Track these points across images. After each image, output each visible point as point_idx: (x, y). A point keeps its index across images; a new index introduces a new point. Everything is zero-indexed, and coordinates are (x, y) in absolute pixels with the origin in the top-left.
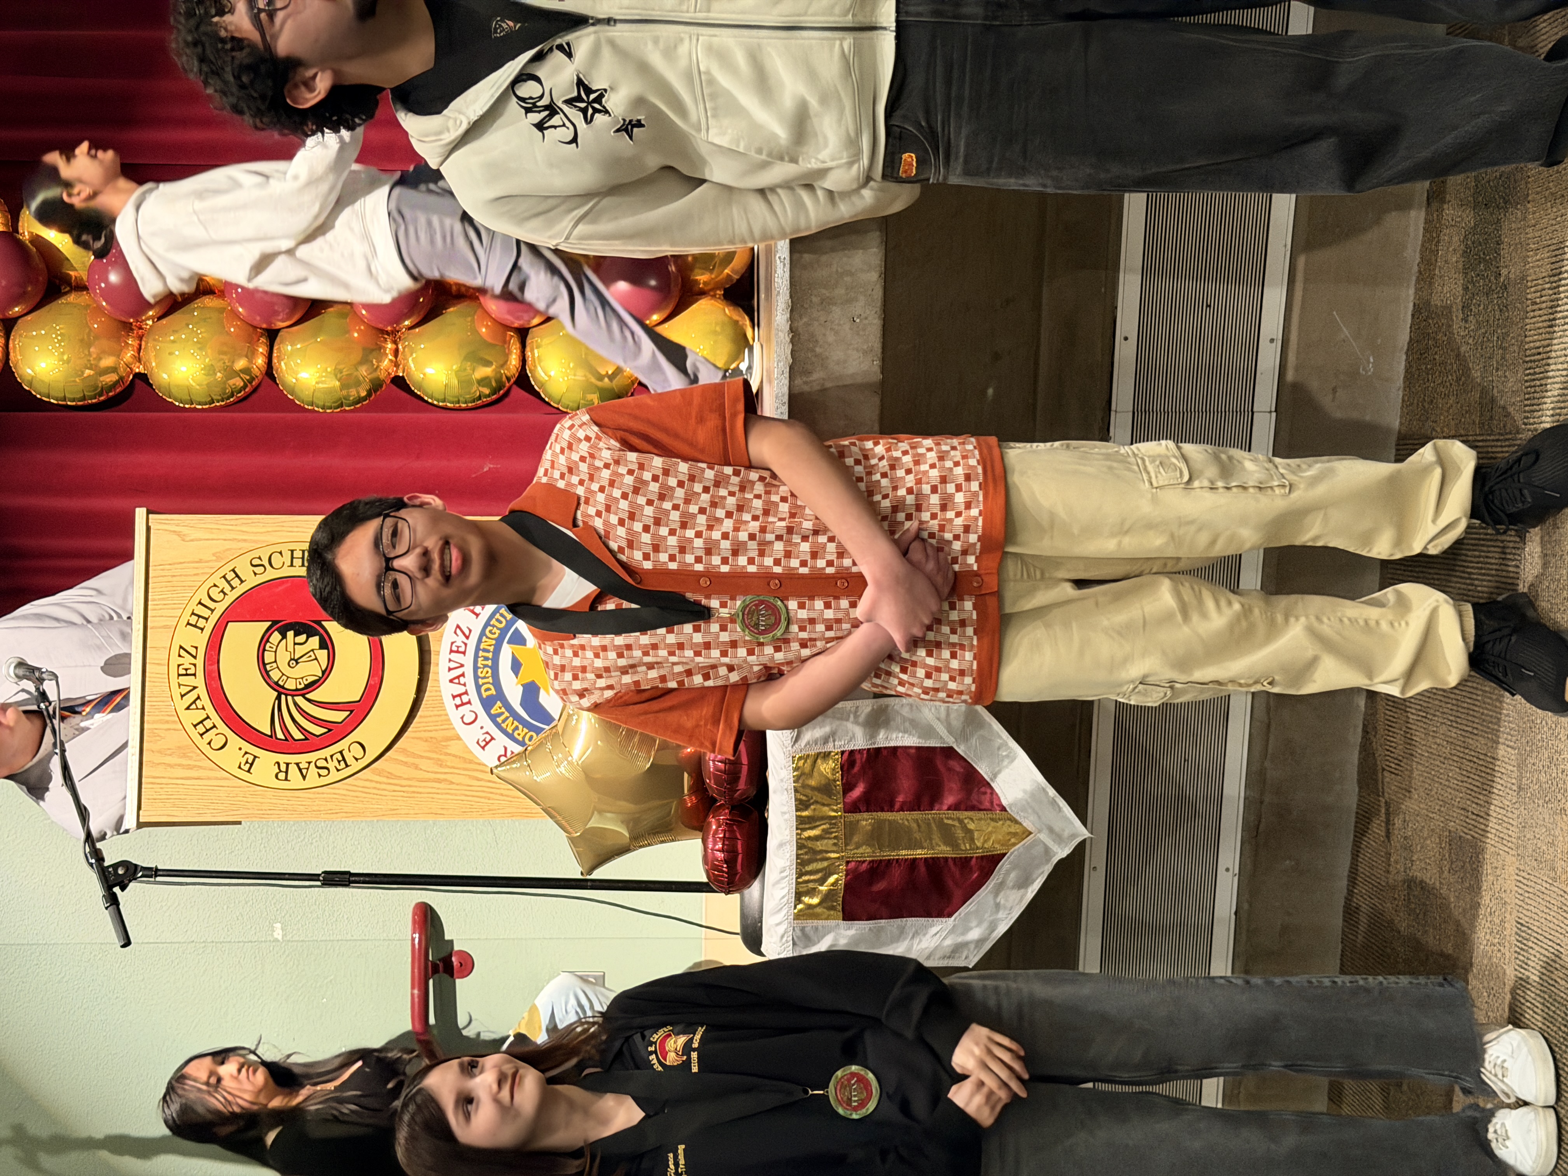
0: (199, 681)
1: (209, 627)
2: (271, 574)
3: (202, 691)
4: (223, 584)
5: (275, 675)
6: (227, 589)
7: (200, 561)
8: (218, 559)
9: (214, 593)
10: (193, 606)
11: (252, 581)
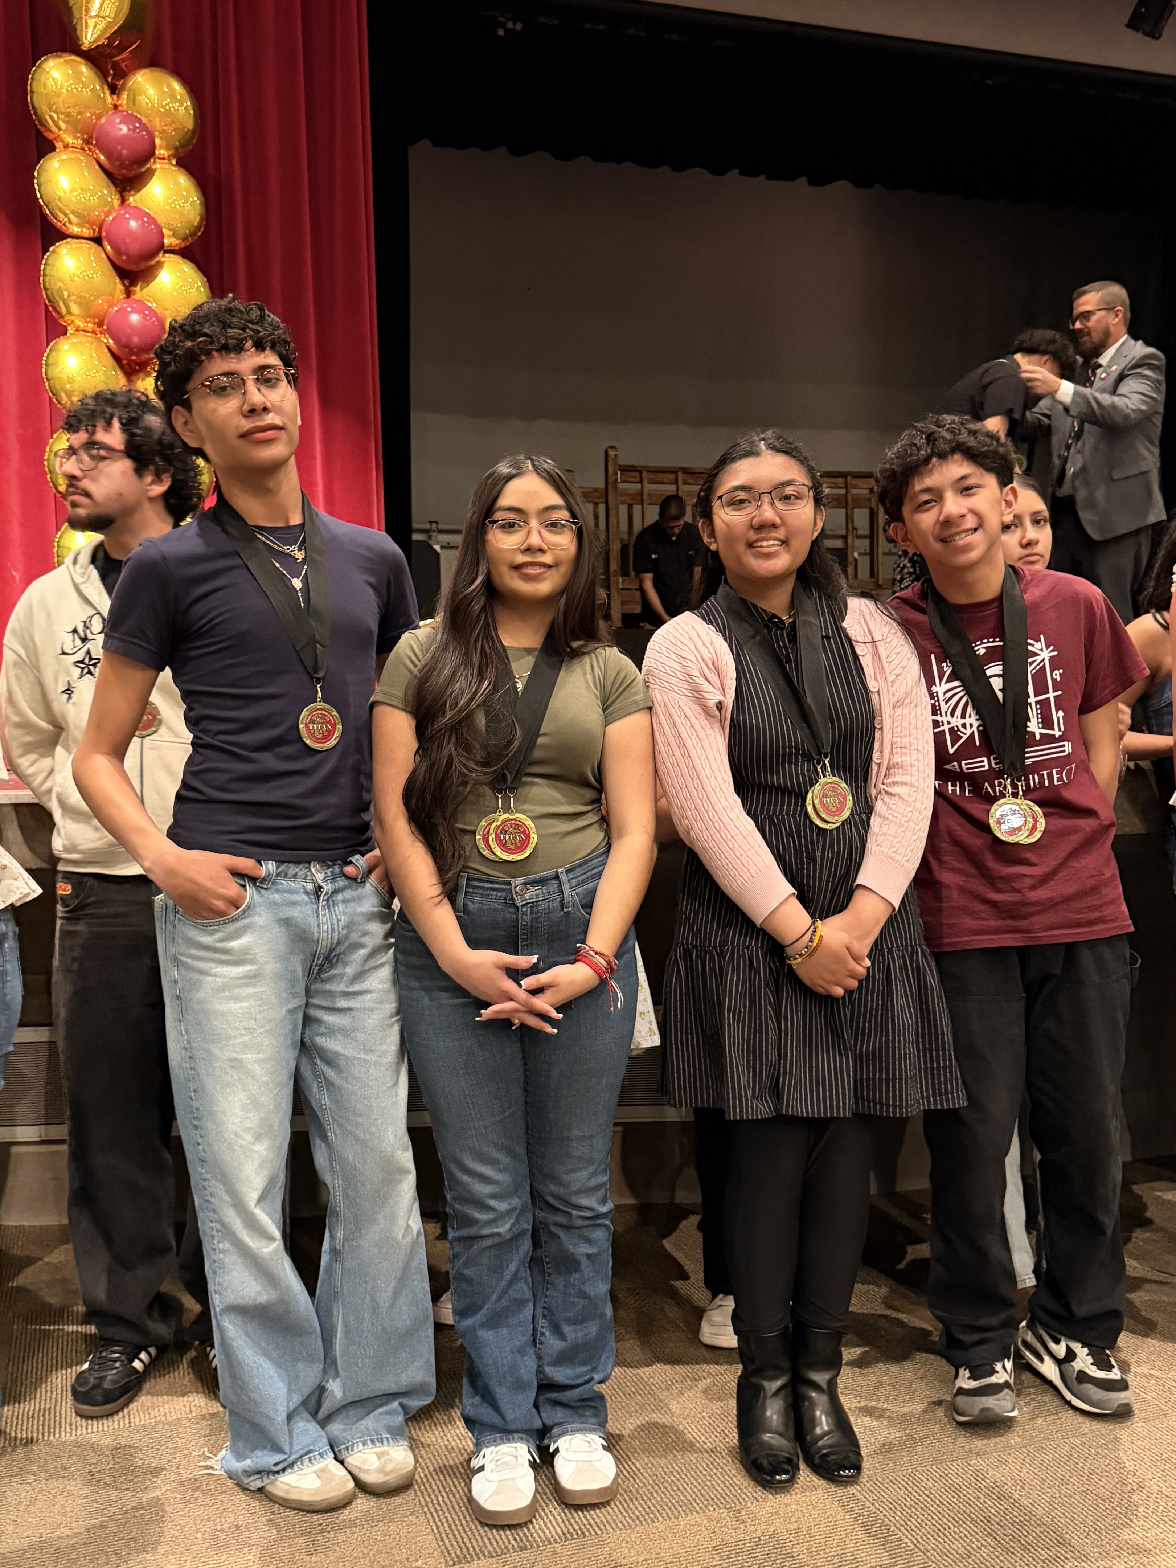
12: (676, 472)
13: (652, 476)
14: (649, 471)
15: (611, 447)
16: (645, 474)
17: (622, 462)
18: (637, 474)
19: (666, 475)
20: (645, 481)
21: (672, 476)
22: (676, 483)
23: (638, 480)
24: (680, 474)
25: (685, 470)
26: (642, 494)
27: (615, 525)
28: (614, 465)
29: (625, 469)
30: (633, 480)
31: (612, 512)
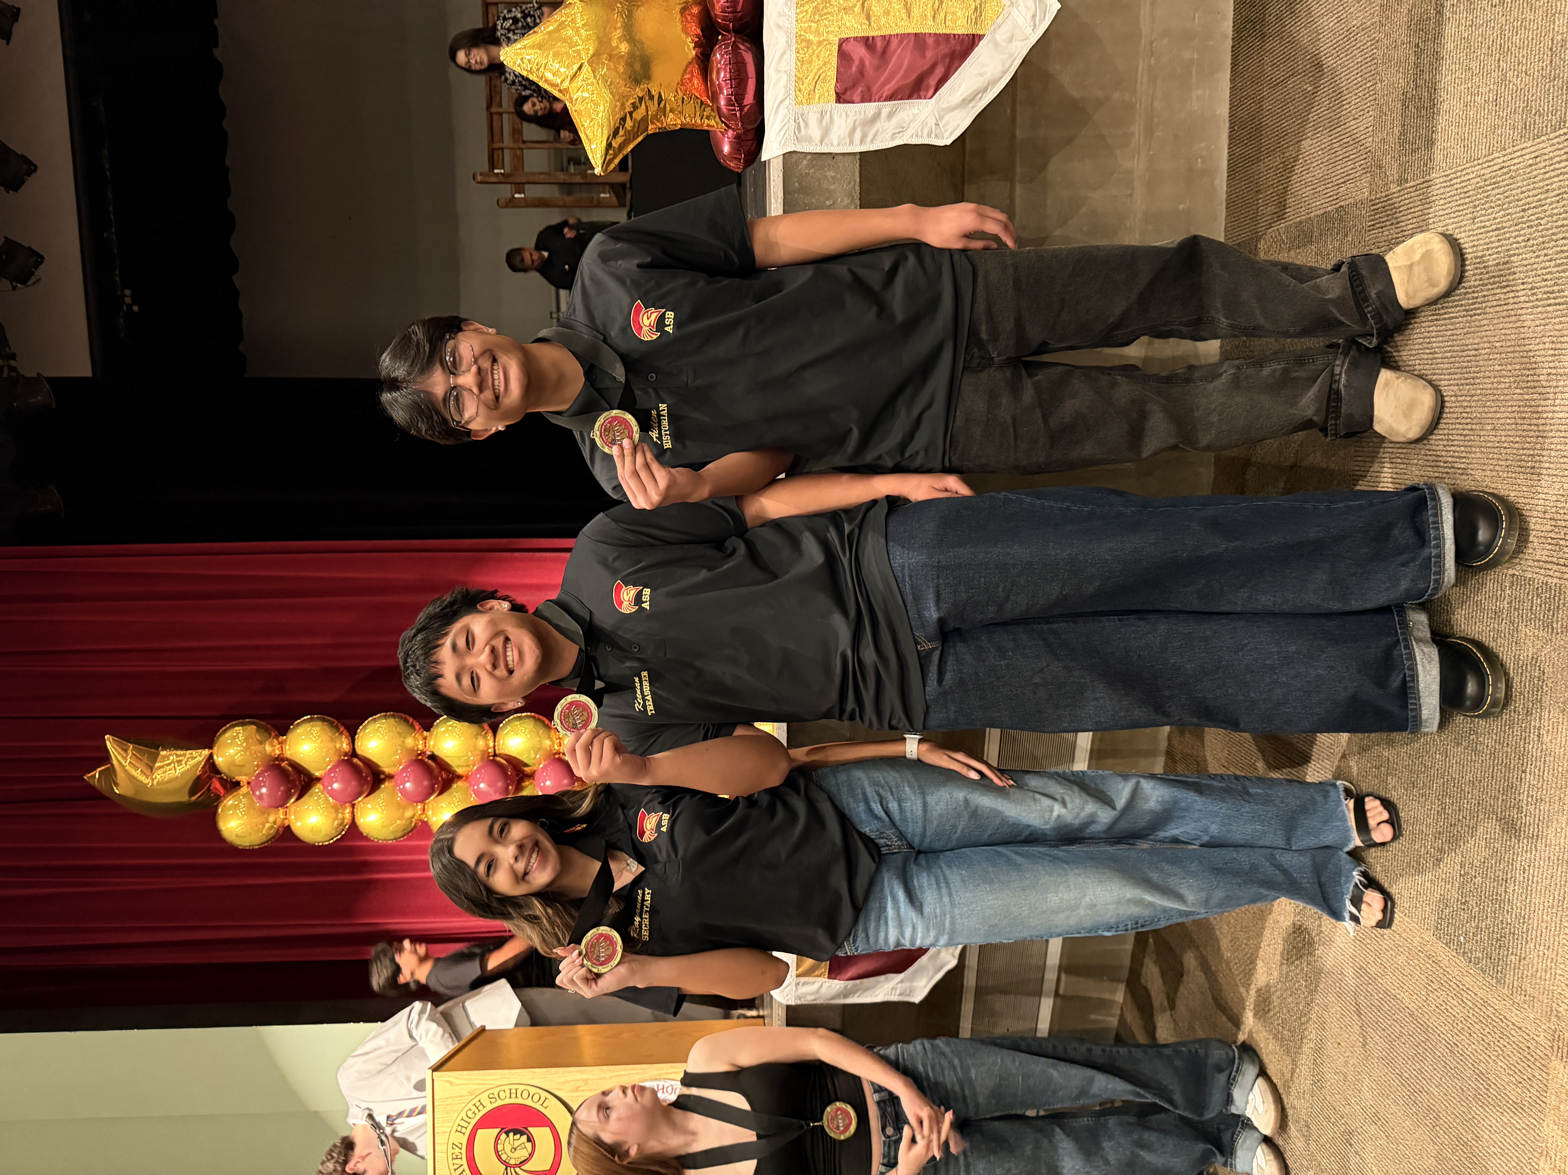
0: (464, 1162)
1: (468, 1132)
2: (499, 1103)
3: (466, 1167)
4: (474, 1108)
5: (504, 1157)
6: (477, 1111)
7: (462, 1096)
8: (471, 1095)
9: (470, 1114)
10: (458, 1121)
11: (489, 1107)
12: (491, 114)
13: (496, 138)
14: (493, 142)
15: (474, 178)
16: (496, 146)
17: (485, 167)
18: (495, 152)
19: (494, 124)
20: (501, 145)
21: (495, 117)
22: (501, 114)
23: (500, 152)
24: (493, 110)
25: (489, 106)
26: (514, 149)
27: (542, 176)
28: (490, 176)
29: (492, 166)
30: (501, 157)
31: (531, 179)
